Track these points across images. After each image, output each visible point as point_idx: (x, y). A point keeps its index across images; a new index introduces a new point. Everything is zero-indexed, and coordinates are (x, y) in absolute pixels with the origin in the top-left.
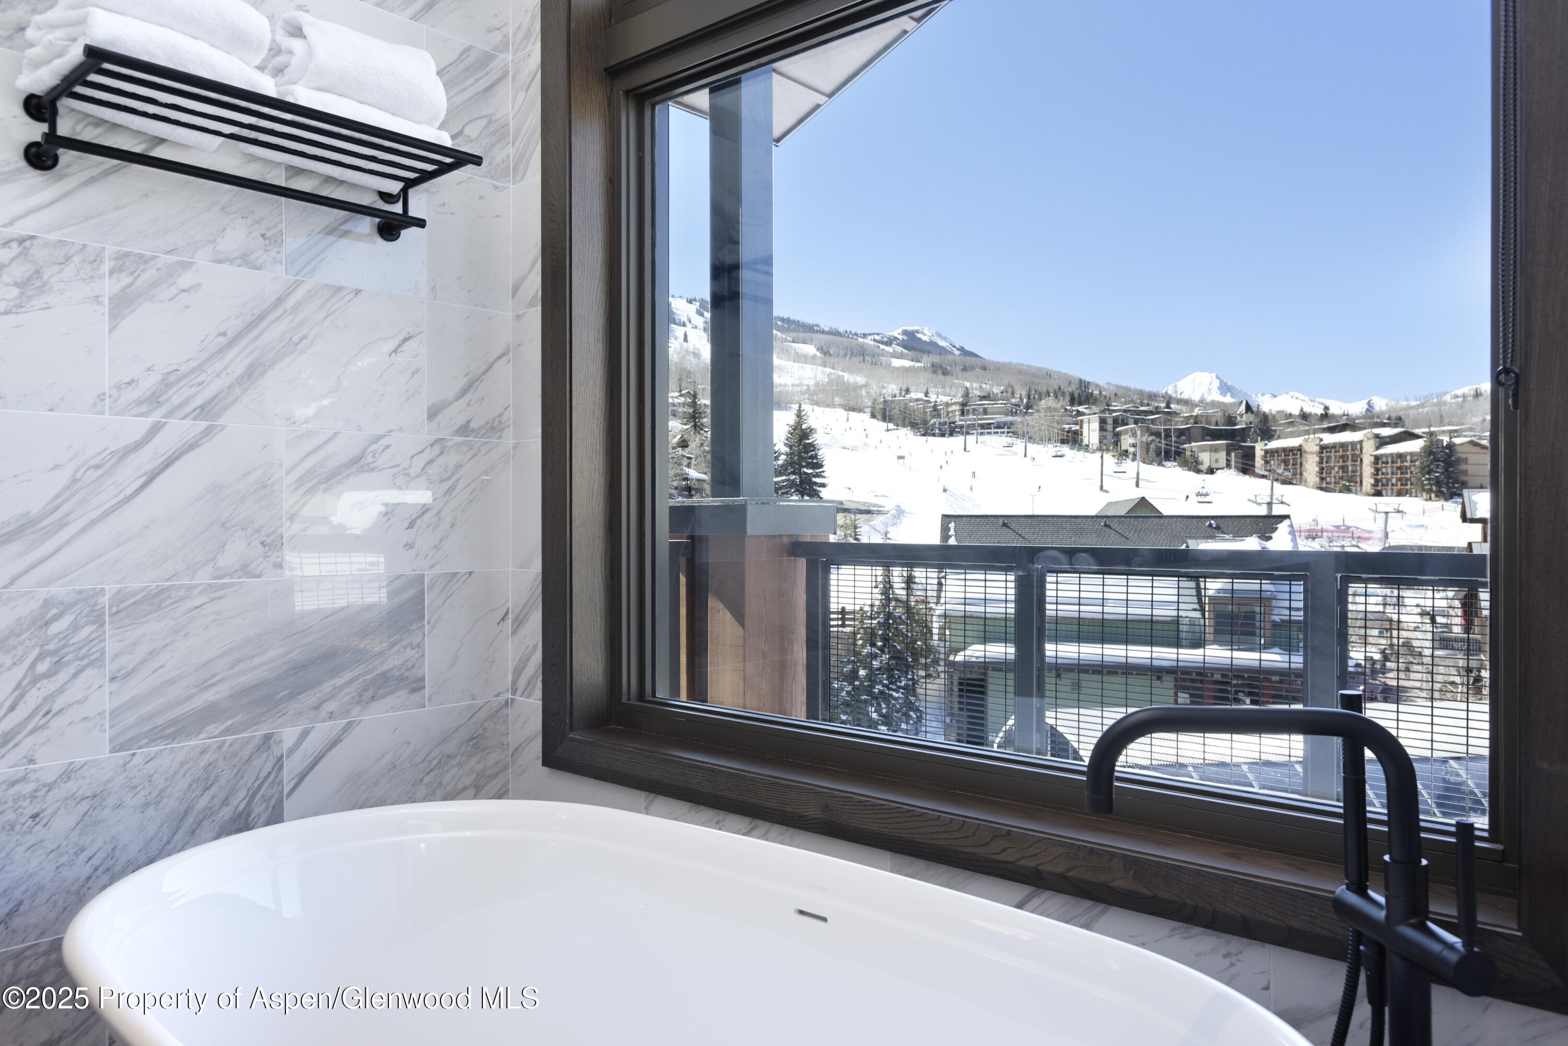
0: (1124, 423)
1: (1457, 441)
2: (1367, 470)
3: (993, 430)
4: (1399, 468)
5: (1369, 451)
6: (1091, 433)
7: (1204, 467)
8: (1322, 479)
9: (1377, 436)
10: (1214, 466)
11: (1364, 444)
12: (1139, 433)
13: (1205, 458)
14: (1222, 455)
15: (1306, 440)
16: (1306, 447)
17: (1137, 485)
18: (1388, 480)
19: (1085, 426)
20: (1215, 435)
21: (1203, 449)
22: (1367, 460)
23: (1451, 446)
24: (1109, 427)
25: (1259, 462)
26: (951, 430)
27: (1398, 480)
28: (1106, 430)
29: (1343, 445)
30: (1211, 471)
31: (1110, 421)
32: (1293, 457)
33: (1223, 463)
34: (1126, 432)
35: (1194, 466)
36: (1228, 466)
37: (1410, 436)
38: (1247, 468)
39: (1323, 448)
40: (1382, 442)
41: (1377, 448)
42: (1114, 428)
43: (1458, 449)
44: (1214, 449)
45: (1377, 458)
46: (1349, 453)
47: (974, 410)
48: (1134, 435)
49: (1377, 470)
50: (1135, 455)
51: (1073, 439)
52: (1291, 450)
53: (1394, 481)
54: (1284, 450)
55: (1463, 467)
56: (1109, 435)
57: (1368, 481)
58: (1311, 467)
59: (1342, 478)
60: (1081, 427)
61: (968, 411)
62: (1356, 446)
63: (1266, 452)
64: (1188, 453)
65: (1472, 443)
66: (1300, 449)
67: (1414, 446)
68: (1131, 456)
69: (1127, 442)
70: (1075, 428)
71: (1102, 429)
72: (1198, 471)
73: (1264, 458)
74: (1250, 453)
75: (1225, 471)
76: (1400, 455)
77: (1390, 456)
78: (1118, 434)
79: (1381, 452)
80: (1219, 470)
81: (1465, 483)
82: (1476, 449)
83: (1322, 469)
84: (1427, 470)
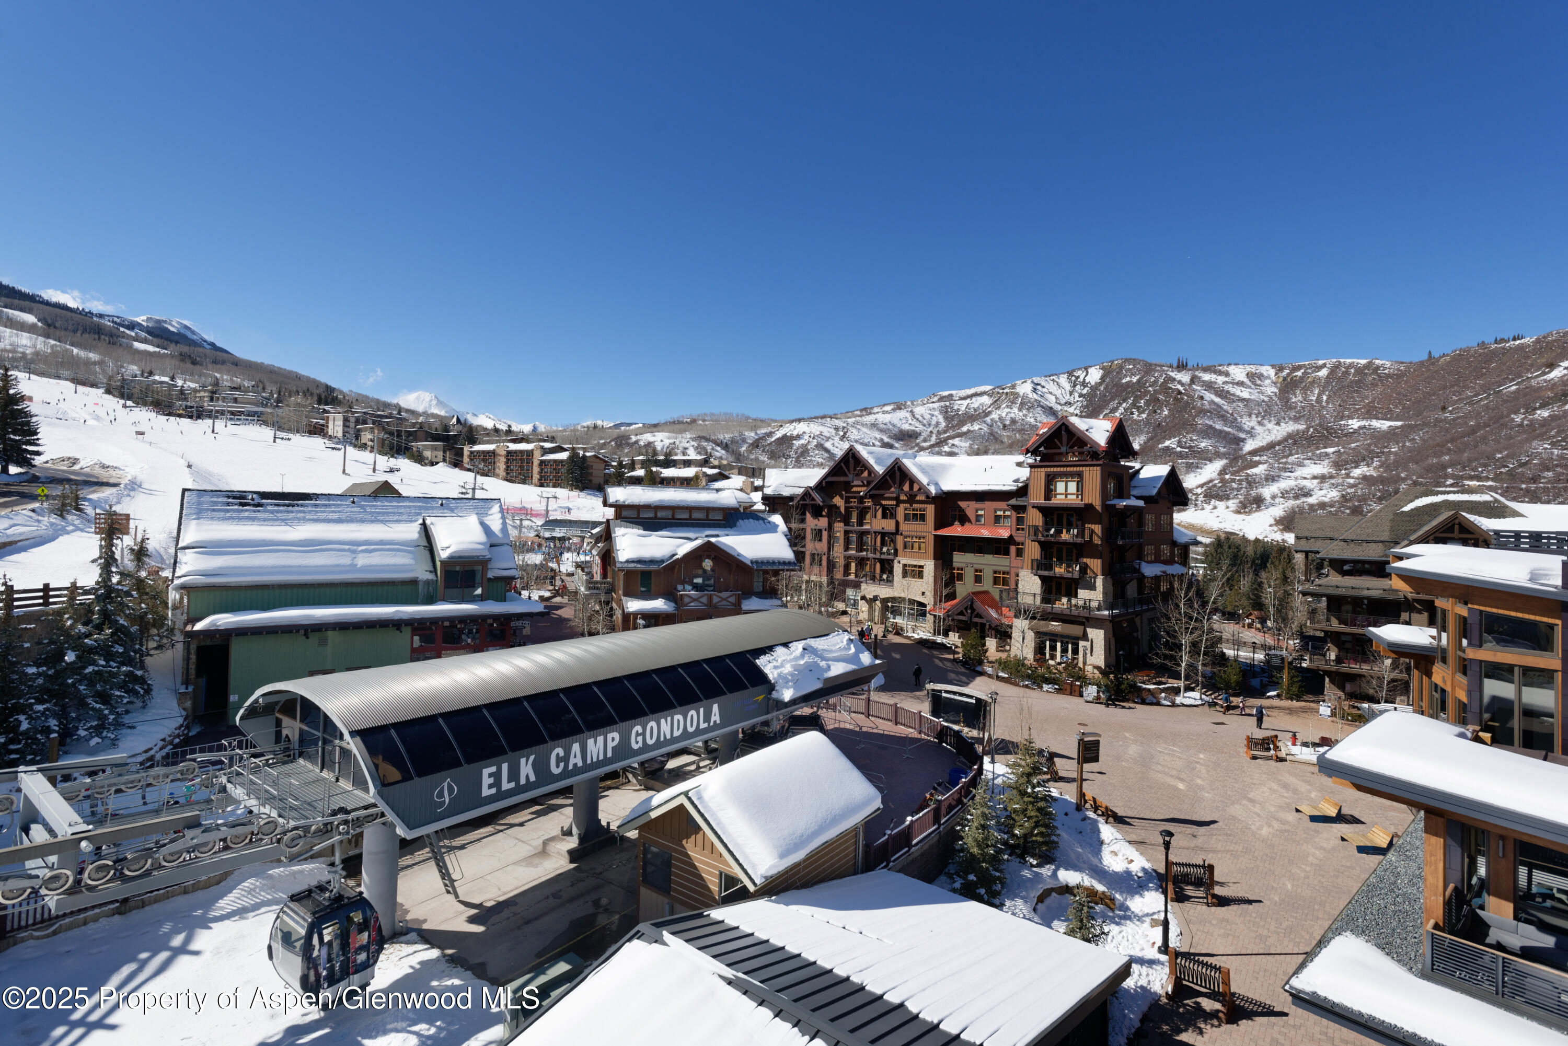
0: (365, 422)
1: (588, 454)
2: (536, 469)
3: (243, 417)
4: (554, 469)
5: (537, 457)
6: (336, 426)
7: (427, 461)
8: (507, 474)
9: (542, 447)
10: (434, 460)
11: (534, 452)
12: (376, 431)
13: (427, 454)
14: (440, 453)
15: (498, 447)
16: (498, 451)
17: (374, 471)
18: (548, 477)
19: (331, 421)
20: (435, 438)
21: (426, 447)
22: (536, 463)
23: (584, 456)
24: (352, 425)
25: (466, 459)
26: (197, 414)
27: (554, 477)
28: (348, 427)
29: (521, 452)
30: (432, 464)
31: (352, 420)
32: (488, 457)
33: (440, 458)
34: (365, 429)
35: (419, 459)
36: (444, 460)
37: (560, 449)
38: (457, 463)
39: (510, 453)
40: (547, 451)
41: (542, 455)
42: (356, 425)
43: (589, 460)
44: (435, 448)
45: (542, 462)
46: (525, 457)
47: (224, 398)
48: (372, 432)
49: (542, 470)
50: (372, 447)
51: (318, 431)
52: (488, 452)
53: (551, 477)
54: (483, 452)
55: (590, 471)
56: (351, 431)
57: (536, 476)
58: (501, 465)
59: (520, 474)
60: (327, 422)
61: (218, 398)
62: (530, 453)
63: (472, 452)
64: (415, 450)
65: (595, 456)
66: (493, 453)
67: (564, 456)
68: (369, 449)
69: (366, 437)
70: (322, 422)
71: (345, 426)
72: (422, 463)
73: (469, 457)
74: (460, 453)
75: (441, 464)
76: (555, 461)
77: (549, 461)
78: (359, 430)
79: (544, 458)
80: (437, 463)
81: (591, 481)
82: (598, 460)
83: (508, 467)
84: (570, 471)
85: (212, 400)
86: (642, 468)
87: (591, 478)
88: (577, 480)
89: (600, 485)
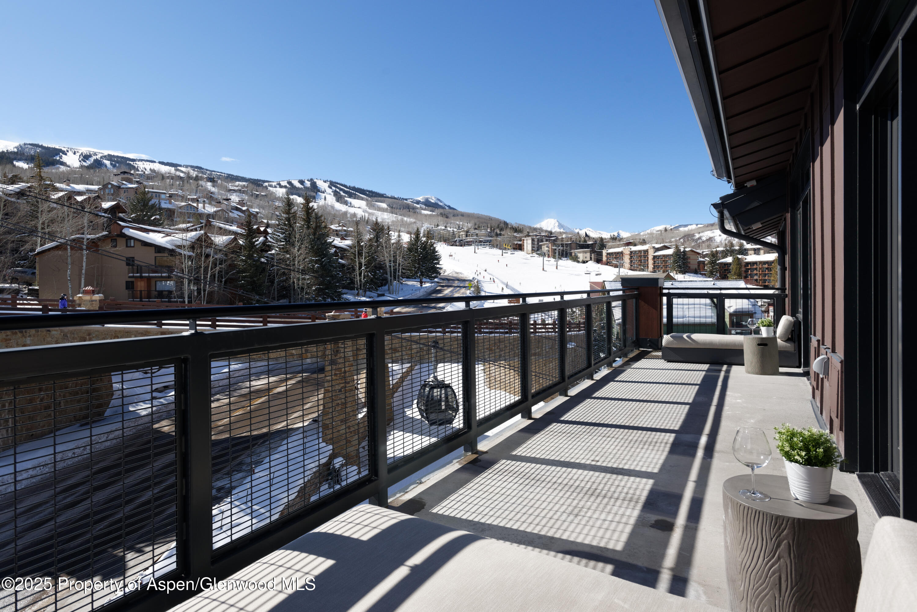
0: (542, 241)
1: (687, 249)
2: (651, 262)
3: (482, 244)
4: (663, 261)
5: (651, 254)
6: (528, 244)
7: (581, 260)
8: (631, 265)
9: (654, 247)
10: (585, 260)
11: (649, 251)
12: (550, 245)
13: (581, 256)
14: (588, 255)
15: (624, 249)
16: (624, 252)
17: (557, 268)
18: (659, 266)
19: (525, 242)
20: (582, 246)
21: (579, 252)
22: (650, 257)
23: (684, 251)
24: (536, 243)
25: (604, 259)
26: (462, 244)
27: (664, 266)
29: (640, 251)
30: (584, 262)
31: (536, 240)
32: (619, 255)
33: (588, 259)
34: (544, 245)
35: (575, 259)
36: (591, 259)
37: (667, 248)
38: (599, 261)
39: (631, 252)
40: (658, 250)
41: (654, 253)
42: (538, 243)
43: (688, 253)
44: (586, 252)
45: (654, 257)
46: (642, 254)
47: (472, 234)
48: (548, 247)
49: (654, 262)
50: (549, 255)
51: (520, 247)
52: (618, 253)
53: (662, 266)
54: (615, 253)
55: (689, 261)
56: (536, 246)
57: (651, 266)
58: (627, 259)
59: (640, 265)
60: (523, 243)
61: (470, 235)
62: (646, 251)
63: (608, 254)
64: (573, 254)
65: (692, 251)
66: (622, 253)
67: (670, 252)
68: (547, 255)
69: (545, 249)
70: (519, 243)
71: (533, 244)
72: (578, 262)
73: (607, 256)
74: (600, 254)
75: (590, 262)
76: (664, 256)
77: (659, 256)
78: (541, 245)
79: (657, 254)
80: (587, 262)
81: (690, 267)
82: (693, 253)
83: (631, 261)
84: (675, 262)
85: (467, 236)
86: (731, 256)
87: (689, 265)
88: (680, 267)
89: (696, 269)
